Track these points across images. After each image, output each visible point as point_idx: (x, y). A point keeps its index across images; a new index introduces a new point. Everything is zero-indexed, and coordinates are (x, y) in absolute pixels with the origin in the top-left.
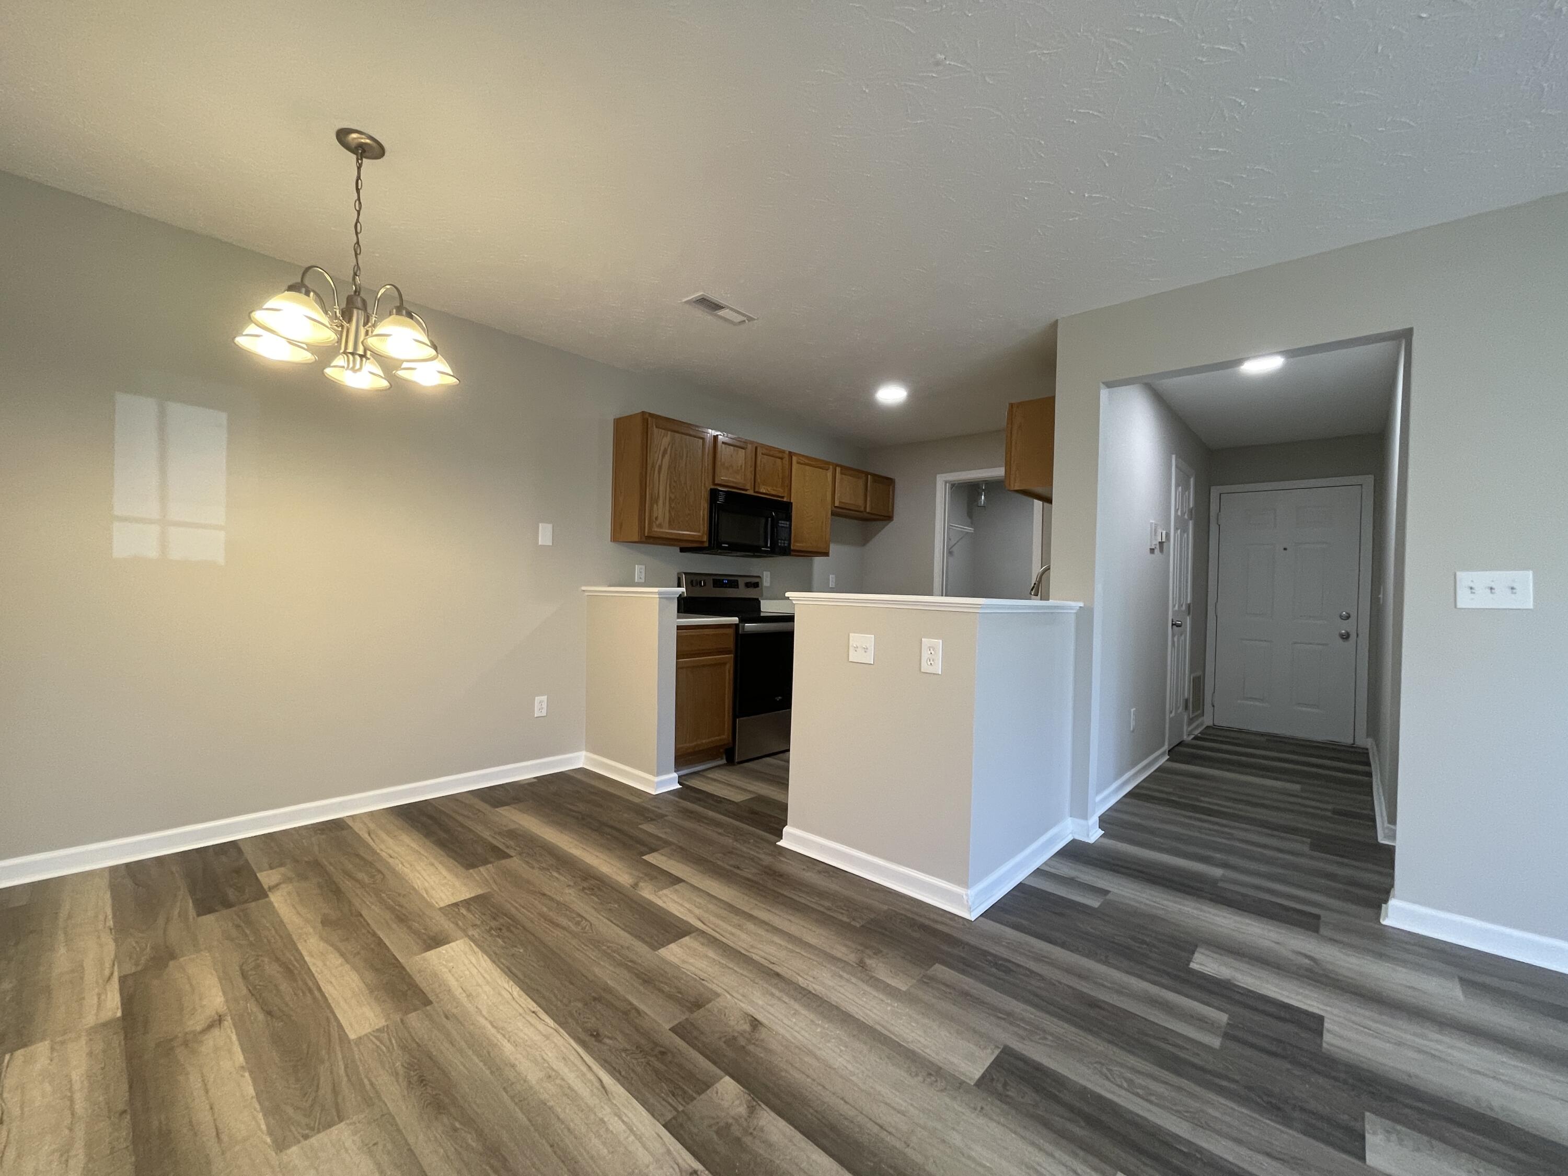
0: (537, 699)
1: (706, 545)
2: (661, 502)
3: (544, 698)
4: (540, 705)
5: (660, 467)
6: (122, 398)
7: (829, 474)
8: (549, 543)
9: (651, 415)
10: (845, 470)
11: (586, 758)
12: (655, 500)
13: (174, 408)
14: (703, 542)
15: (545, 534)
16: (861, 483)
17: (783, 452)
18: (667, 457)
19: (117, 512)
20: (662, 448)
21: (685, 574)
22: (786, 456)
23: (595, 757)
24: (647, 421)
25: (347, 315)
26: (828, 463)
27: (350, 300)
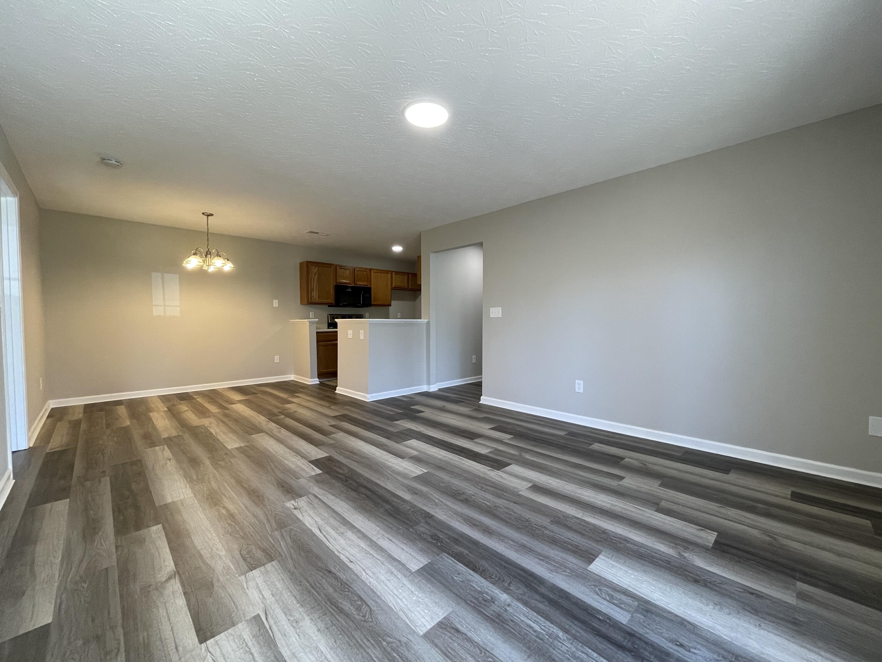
0: (276, 357)
1: (334, 304)
2: (315, 291)
3: (278, 356)
4: (277, 359)
5: (314, 279)
6: (154, 274)
7: (389, 275)
8: (277, 306)
9: (310, 262)
10: (397, 273)
11: (294, 377)
12: (312, 290)
13: (166, 275)
14: (332, 304)
15: (276, 303)
16: (406, 277)
17: (367, 269)
18: (316, 276)
19: (154, 304)
20: (314, 273)
21: (330, 315)
22: (368, 271)
23: (297, 376)
24: (308, 263)
25: (206, 256)
26: (389, 271)
27: (207, 253)
